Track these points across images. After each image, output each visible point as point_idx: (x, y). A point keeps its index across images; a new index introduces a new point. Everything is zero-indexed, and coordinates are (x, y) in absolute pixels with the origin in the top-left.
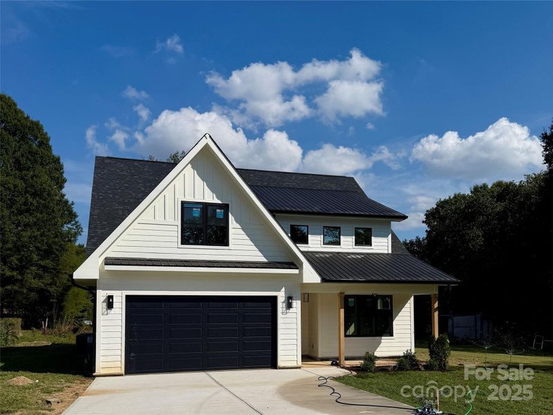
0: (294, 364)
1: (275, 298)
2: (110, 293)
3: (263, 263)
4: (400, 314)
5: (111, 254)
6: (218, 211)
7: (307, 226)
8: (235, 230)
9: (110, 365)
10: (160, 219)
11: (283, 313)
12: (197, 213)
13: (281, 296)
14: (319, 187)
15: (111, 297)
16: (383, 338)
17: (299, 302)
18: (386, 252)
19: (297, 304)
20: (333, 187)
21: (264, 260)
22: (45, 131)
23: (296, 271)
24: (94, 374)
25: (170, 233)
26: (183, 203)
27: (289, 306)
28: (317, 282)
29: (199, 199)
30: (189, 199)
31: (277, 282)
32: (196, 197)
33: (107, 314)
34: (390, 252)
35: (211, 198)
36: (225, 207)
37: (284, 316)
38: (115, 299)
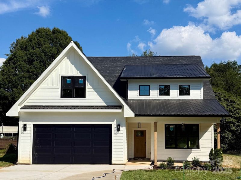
0: (121, 162)
1: (111, 125)
2: (25, 123)
3: (105, 106)
4: (204, 136)
5: (26, 104)
6: (80, 80)
7: (149, 85)
8: (89, 89)
9: (24, 159)
10: (50, 85)
11: (115, 134)
12: (69, 81)
13: (114, 125)
14: (175, 63)
15: (25, 125)
16: (193, 150)
17: (125, 128)
18: (200, 98)
19: (123, 129)
20: (184, 62)
21: (105, 105)
22: (80, 46)
23: (120, 111)
24: (17, 163)
25: (55, 93)
26: (62, 77)
27: (118, 130)
28: (132, 116)
29: (70, 74)
30: (65, 74)
31: (112, 116)
32: (69, 73)
33: (24, 133)
34: (202, 98)
35: (76, 73)
36: (84, 78)
37: (115, 135)
38: (28, 126)
